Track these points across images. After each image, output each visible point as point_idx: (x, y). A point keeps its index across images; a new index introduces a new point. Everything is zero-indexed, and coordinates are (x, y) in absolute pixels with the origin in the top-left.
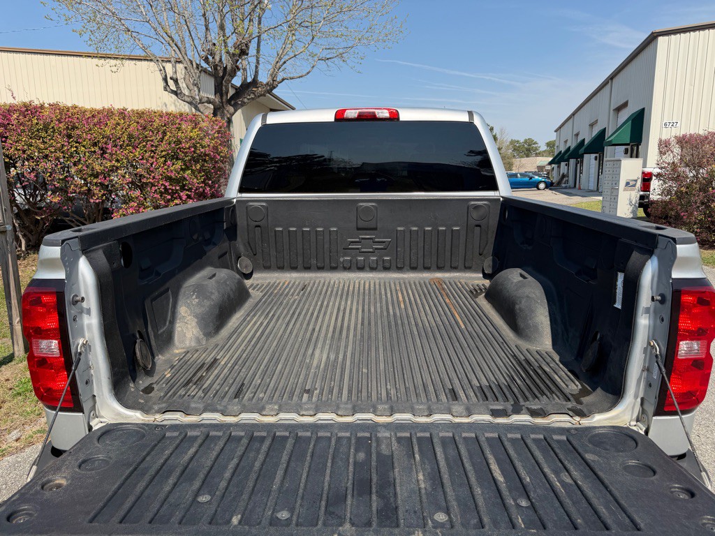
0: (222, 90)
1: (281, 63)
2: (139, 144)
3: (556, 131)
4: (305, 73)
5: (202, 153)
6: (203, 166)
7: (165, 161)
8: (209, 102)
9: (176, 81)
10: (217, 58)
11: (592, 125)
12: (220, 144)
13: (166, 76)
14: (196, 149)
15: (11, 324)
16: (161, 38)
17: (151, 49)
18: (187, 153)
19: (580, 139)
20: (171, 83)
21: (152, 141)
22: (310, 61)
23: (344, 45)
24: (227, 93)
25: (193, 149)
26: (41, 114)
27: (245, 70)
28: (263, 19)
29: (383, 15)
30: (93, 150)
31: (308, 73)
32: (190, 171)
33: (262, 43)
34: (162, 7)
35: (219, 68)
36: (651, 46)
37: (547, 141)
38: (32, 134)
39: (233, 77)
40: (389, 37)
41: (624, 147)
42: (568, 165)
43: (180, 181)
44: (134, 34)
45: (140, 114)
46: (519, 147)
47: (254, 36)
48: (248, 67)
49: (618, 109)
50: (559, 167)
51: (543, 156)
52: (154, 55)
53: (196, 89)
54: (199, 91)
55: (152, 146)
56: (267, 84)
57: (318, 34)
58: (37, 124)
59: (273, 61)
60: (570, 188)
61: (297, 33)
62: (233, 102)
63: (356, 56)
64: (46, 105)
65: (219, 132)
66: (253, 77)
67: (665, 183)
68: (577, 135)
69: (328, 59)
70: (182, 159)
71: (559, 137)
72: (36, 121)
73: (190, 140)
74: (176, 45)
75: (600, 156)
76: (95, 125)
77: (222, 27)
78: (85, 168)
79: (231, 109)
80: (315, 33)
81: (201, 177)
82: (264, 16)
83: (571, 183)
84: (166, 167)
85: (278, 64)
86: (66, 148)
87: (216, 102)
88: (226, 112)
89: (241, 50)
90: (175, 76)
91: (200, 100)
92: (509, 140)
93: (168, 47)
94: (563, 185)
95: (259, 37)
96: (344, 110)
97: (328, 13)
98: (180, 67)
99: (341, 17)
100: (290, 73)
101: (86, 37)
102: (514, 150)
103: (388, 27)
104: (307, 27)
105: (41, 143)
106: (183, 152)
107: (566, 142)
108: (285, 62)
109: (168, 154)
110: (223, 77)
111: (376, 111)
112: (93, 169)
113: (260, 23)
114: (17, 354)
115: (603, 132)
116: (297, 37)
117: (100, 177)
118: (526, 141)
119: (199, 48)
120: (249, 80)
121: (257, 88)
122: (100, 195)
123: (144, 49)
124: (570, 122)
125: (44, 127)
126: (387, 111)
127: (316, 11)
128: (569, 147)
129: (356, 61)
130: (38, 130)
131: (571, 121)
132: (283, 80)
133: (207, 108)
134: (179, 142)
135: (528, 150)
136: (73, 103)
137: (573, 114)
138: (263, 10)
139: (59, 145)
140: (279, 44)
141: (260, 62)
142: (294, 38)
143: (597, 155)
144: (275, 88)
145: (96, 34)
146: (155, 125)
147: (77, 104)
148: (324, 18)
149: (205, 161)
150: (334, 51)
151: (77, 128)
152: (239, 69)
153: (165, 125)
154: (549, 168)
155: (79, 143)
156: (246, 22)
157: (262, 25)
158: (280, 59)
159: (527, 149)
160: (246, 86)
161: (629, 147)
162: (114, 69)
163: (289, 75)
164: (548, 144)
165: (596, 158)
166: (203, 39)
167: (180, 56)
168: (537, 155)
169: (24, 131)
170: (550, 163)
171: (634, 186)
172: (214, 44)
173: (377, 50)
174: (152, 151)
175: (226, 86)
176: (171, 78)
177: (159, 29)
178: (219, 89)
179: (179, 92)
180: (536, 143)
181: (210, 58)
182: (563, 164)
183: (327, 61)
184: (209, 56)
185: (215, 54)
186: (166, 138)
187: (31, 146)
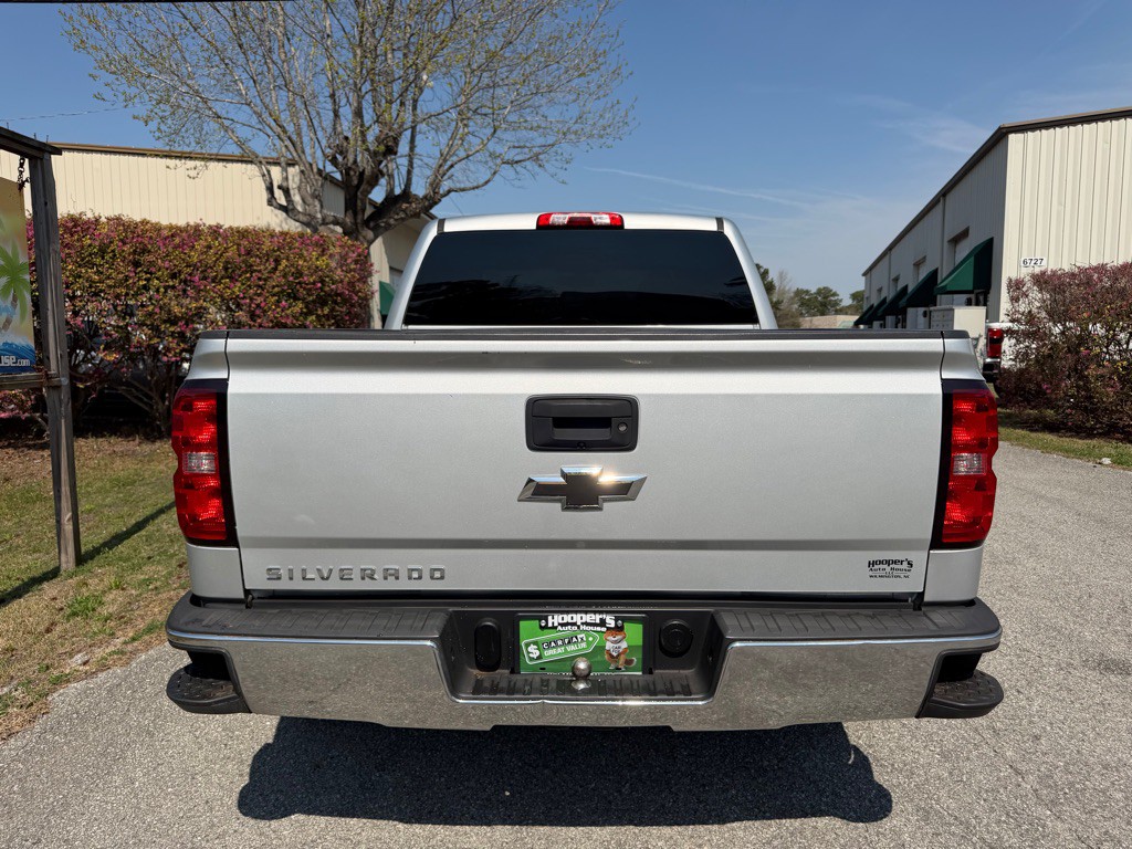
0: (355, 205)
1: (446, 167)
2: (240, 276)
3: (864, 275)
4: (482, 181)
5: (332, 290)
6: (332, 310)
7: (278, 301)
8: (336, 222)
10: (351, 158)
11: (918, 265)
12: (358, 280)
13: (271, 183)
14: (323, 285)
15: (59, 522)
16: (267, 128)
17: (250, 144)
18: (310, 290)
19: (900, 286)
20: (279, 194)
21: (260, 271)
22: (491, 164)
23: (541, 141)
24: (364, 210)
25: (319, 285)
26: (97, 233)
27: (391, 176)
28: (420, 103)
29: (599, 98)
30: (171, 283)
31: (487, 183)
32: (314, 317)
33: (418, 138)
34: (269, 83)
35: (352, 173)
36: (999, 147)
38: (82, 260)
39: (373, 186)
40: (608, 131)
44: (227, 123)
45: (243, 233)
47: (405, 127)
48: (396, 172)
49: (956, 240)
51: (846, 314)
52: (254, 153)
53: (317, 203)
54: (322, 206)
55: (260, 279)
56: (425, 197)
57: (503, 126)
58: (90, 245)
59: (434, 163)
61: (471, 123)
62: (372, 224)
63: (559, 158)
64: (103, 220)
65: (356, 262)
66: (403, 187)
67: (1018, 342)
68: (896, 280)
69: (517, 162)
70: (303, 300)
71: (869, 284)
72: (89, 242)
73: (316, 272)
74: (290, 138)
76: (175, 248)
77: (358, 113)
78: (157, 310)
79: (370, 234)
80: (497, 124)
82: (421, 98)
84: (279, 310)
86: (131, 281)
87: (346, 224)
89: (387, 147)
91: (323, 219)
92: (794, 289)
93: (277, 142)
95: (413, 128)
96: (550, 214)
97: (518, 94)
98: (293, 171)
99: (537, 100)
100: (459, 182)
101: (153, 125)
102: (802, 305)
103: (607, 115)
104: (485, 115)
105: (95, 273)
106: (305, 289)
107: (880, 290)
108: (452, 166)
109: (283, 291)
110: (358, 187)
111: (593, 217)
112: (169, 312)
113: (415, 108)
114: (64, 566)
116: (471, 129)
117: (180, 324)
118: (819, 292)
119: (324, 143)
120: (398, 191)
122: (177, 351)
123: (240, 144)
124: (885, 261)
125: (99, 250)
126: (607, 216)
127: (499, 92)
130: (90, 255)
131: (887, 258)
132: (449, 192)
133: (333, 231)
134: (299, 274)
135: (824, 305)
136: (143, 217)
138: (421, 90)
139: (121, 276)
140: (444, 139)
141: (415, 165)
142: (466, 130)
144: (436, 203)
145: (169, 122)
146: (265, 248)
147: (148, 219)
148: (512, 102)
149: (335, 302)
150: (526, 150)
151: (149, 251)
152: (383, 175)
153: (278, 250)
155: (151, 273)
156: (395, 106)
157: (418, 111)
158: (445, 161)
160: (392, 200)
161: (973, 296)
162: (193, 173)
163: (458, 185)
164: (855, 296)
166: (329, 130)
167: (295, 154)
169: (69, 255)
172: (346, 138)
174: (259, 286)
177: (265, 115)
180: (835, 294)
181: (340, 158)
184: (338, 156)
185: (347, 151)
186: (280, 268)
187: (80, 277)
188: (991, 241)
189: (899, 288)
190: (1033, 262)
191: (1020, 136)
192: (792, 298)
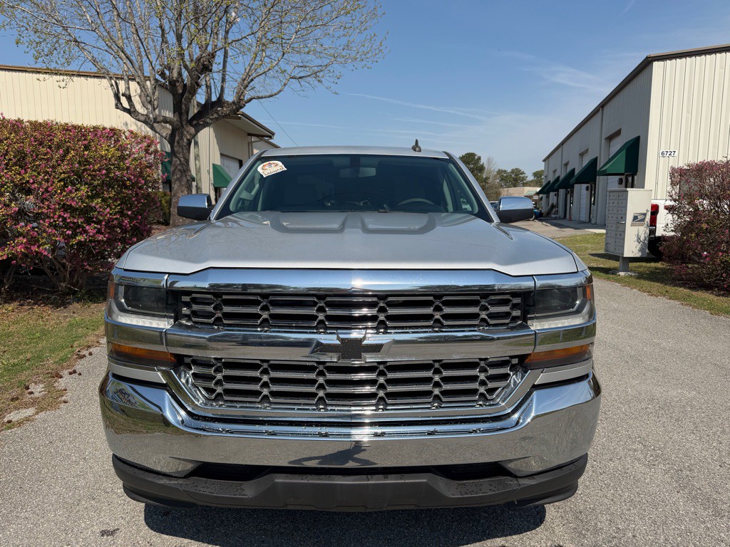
0: (181, 109)
3: (544, 161)
9: (129, 98)
11: (582, 155)
23: (318, 62)
24: (187, 113)
37: (535, 171)
41: (618, 177)
42: (557, 195)
43: (86, 212)
46: (506, 176)
50: (548, 197)
51: (530, 186)
56: (234, 102)
60: (560, 218)
63: (331, 74)
68: (566, 165)
71: (547, 166)
75: (591, 187)
79: (192, 130)
81: (116, 206)
83: (561, 213)
85: (246, 82)
88: (185, 133)
90: (127, 93)
94: (553, 216)
102: (502, 180)
107: (555, 171)
110: (182, 95)
115: (594, 162)
118: (513, 171)
120: (214, 99)
121: (222, 107)
128: (559, 177)
129: (332, 80)
131: (560, 150)
135: (516, 180)
137: (562, 143)
143: (589, 185)
154: (536, 198)
159: (515, 178)
161: (623, 177)
164: (535, 174)
165: (587, 189)
168: (525, 185)
170: (538, 194)
171: (643, 220)
173: (355, 70)
175: (186, 105)
176: (123, 95)
178: (178, 108)
179: (132, 110)
180: (523, 173)
181: (167, 72)
182: (552, 194)
183: (300, 80)
188: (638, 138)
189: (568, 170)
190: (669, 153)
191: (661, 63)
192: (495, 176)
